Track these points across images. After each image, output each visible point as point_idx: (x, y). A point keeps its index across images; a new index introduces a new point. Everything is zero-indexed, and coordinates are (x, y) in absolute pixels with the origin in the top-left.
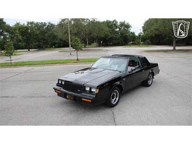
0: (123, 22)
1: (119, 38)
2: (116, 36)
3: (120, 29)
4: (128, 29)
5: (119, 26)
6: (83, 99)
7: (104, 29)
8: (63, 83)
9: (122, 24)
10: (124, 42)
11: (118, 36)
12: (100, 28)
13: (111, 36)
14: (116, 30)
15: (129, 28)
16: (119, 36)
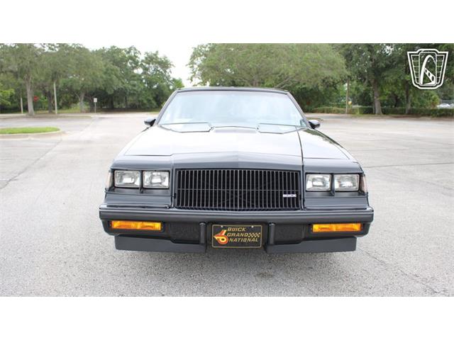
0: (154, 52)
1: (141, 92)
2: (134, 85)
3: (146, 69)
4: (165, 72)
5: (142, 61)
7: (94, 65)
9: (150, 57)
10: (154, 102)
11: (139, 87)
12: (83, 62)
13: (120, 85)
14: (135, 71)
15: (167, 68)
16: (142, 87)
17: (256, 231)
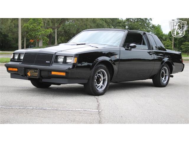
6: (53, 73)
8: (22, 58)
17: (37, 72)
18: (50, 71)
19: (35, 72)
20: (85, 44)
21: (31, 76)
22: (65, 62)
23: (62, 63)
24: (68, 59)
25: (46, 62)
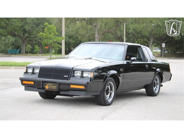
17: (55, 85)
18: (69, 85)
19: (53, 85)
20: (91, 58)
21: (49, 89)
22: (82, 77)
23: (80, 77)
24: (84, 73)
25: (65, 76)
